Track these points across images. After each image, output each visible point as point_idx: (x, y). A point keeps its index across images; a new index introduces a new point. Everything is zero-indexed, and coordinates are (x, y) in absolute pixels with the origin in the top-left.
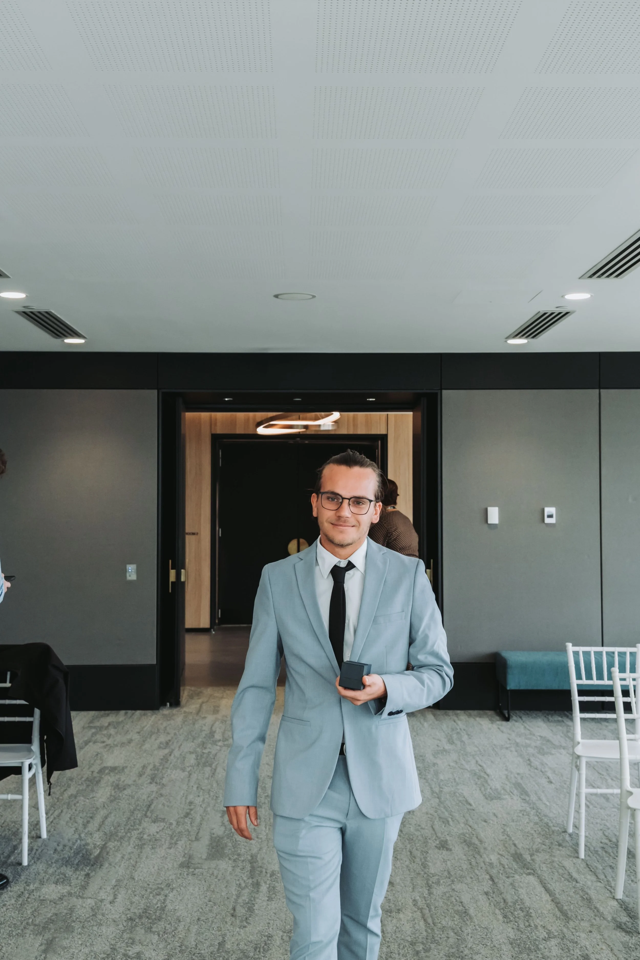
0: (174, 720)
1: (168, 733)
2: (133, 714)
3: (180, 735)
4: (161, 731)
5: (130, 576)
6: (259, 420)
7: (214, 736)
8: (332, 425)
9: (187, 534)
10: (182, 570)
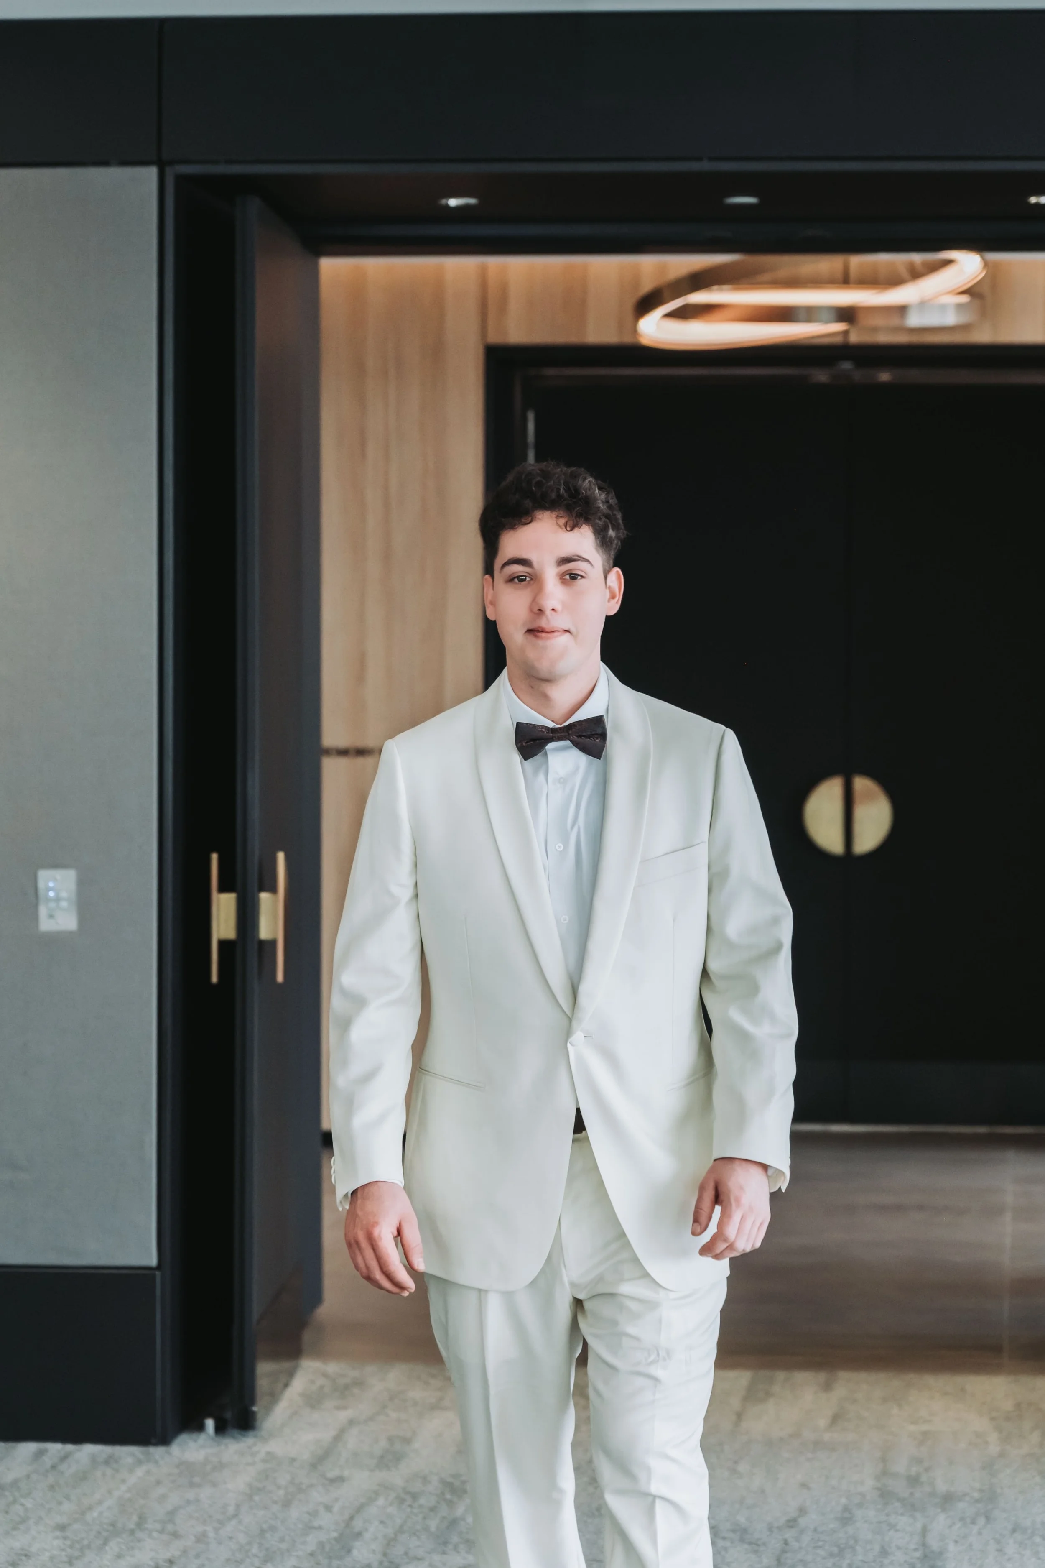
0: (214, 1485)
1: (176, 1535)
2: (65, 1458)
3: (220, 1543)
4: (149, 1525)
5: (51, 916)
6: (647, 287)
7: (349, 1551)
8: (959, 306)
9: (327, 752)
10: (264, 896)
